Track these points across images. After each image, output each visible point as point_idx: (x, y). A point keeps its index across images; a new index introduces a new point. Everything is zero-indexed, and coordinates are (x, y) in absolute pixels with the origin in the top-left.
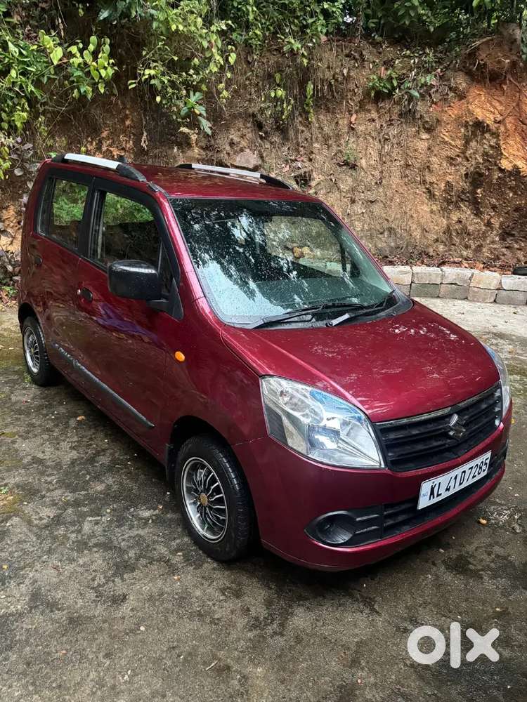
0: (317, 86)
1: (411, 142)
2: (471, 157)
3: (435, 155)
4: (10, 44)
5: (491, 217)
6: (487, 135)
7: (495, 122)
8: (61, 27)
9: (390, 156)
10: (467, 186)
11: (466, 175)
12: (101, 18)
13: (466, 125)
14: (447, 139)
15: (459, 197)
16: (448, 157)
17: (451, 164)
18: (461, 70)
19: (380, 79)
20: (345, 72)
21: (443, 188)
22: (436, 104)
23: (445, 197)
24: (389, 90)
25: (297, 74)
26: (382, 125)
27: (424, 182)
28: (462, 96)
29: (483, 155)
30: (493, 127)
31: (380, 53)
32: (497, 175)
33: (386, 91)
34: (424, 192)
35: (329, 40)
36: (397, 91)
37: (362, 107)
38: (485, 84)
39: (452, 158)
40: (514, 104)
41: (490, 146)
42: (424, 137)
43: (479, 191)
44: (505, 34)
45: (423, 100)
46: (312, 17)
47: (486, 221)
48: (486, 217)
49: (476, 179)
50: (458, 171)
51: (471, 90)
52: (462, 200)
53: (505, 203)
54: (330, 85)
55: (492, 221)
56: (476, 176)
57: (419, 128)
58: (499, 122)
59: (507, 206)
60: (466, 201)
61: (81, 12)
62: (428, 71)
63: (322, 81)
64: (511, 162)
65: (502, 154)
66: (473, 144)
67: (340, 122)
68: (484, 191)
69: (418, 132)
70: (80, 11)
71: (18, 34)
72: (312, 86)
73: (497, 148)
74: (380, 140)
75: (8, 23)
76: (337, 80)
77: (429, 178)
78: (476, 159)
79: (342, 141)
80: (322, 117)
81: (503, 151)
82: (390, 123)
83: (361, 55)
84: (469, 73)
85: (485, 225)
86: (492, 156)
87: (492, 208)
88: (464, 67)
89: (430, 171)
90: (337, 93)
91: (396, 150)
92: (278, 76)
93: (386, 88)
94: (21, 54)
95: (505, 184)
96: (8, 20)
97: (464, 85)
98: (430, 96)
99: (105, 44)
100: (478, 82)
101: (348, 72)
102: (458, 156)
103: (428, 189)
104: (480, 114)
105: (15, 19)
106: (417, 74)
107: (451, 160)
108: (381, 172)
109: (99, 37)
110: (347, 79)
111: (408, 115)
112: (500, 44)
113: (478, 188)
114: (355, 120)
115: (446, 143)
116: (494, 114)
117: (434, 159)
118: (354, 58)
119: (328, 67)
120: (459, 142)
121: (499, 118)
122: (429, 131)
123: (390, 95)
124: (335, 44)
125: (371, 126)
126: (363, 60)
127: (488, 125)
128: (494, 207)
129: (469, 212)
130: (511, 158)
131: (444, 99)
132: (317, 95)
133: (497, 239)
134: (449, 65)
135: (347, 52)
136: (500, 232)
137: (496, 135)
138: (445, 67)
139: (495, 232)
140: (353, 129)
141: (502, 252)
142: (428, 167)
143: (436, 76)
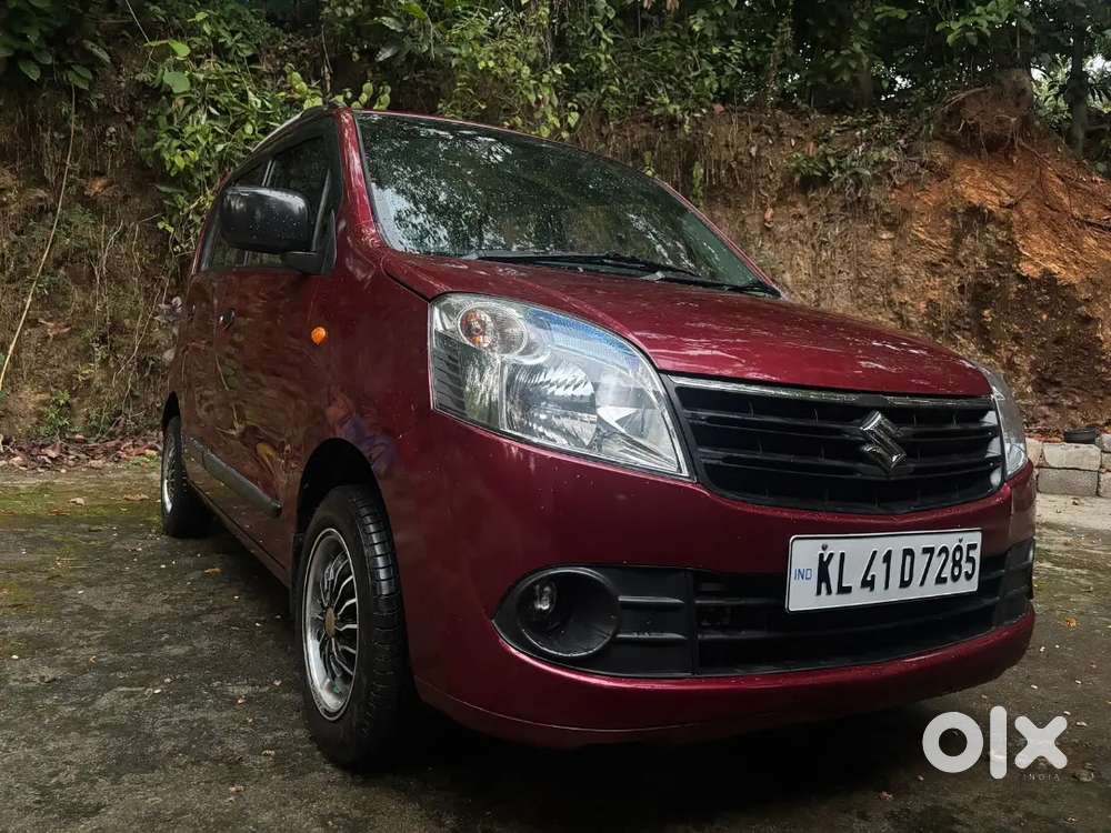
0: (710, 171)
1: (863, 244)
2: (966, 261)
3: (905, 261)
4: (250, 93)
5: (1014, 354)
6: (991, 227)
7: (1002, 205)
8: (328, 78)
9: (831, 267)
10: (964, 305)
11: (961, 288)
12: (381, 59)
13: (953, 214)
14: (923, 237)
15: (952, 323)
16: (927, 263)
17: (934, 273)
18: (938, 139)
19: (808, 159)
20: (753, 151)
21: (923, 311)
22: (900, 188)
23: (928, 325)
24: (823, 172)
25: (679, 154)
26: (815, 224)
27: (891, 303)
28: (942, 175)
29: (987, 257)
30: (1001, 214)
31: (807, 125)
32: (1015, 286)
33: (819, 174)
34: (891, 320)
35: (727, 110)
36: (837, 174)
37: (781, 199)
38: (979, 155)
39: (934, 265)
40: (1034, 182)
41: (998, 241)
42: (884, 236)
43: (986, 312)
44: (1005, 82)
45: (878, 184)
46: (695, 69)
47: (1005, 361)
48: (1004, 354)
49: (980, 294)
50: (945, 283)
51: (958, 164)
52: (958, 328)
53: (1035, 330)
54: (730, 170)
55: (1016, 360)
56: (979, 290)
57: (875, 223)
58: (1010, 206)
59: (1041, 335)
60: (965, 329)
61: (356, 56)
62: (883, 144)
63: (718, 164)
64: (1037, 265)
65: (1020, 254)
66: (969, 240)
67: (748, 221)
68: (995, 312)
69: (874, 229)
70: (355, 54)
71: (265, 85)
72: (702, 171)
73: (1010, 244)
74: (813, 245)
75: (254, 71)
76: (741, 163)
77: (897, 296)
78: (975, 262)
79: (752, 248)
80: (718, 213)
81: (1020, 249)
82: (829, 219)
83: (777, 128)
84: (952, 142)
85: (1003, 368)
86: (1002, 257)
87: (1013, 339)
88: (942, 134)
89: (900, 287)
90: (742, 179)
91: (839, 257)
92: (647, 155)
93: (818, 170)
94: (263, 105)
95: (1032, 299)
96: (253, 66)
97: (945, 159)
98: (890, 177)
99: (383, 93)
100: (968, 152)
101: (758, 152)
102: (944, 261)
103: (896, 313)
104: (974, 197)
105: (264, 67)
106: (868, 148)
107: (933, 268)
108: (818, 292)
109: (377, 84)
110: (757, 159)
111: (858, 207)
112: (998, 98)
113: (985, 308)
114: (772, 217)
115: (921, 242)
116: (999, 195)
117: (903, 268)
118: (767, 133)
119: (727, 146)
120: (943, 240)
121: (1008, 200)
122: (891, 227)
123: (825, 180)
124: (736, 115)
125: (798, 226)
126: (781, 135)
127: (990, 212)
128: (1017, 338)
129: (972, 347)
130: (1037, 260)
131: (914, 180)
132: (711, 182)
133: (1029, 389)
134: (917, 134)
135: (756, 124)
136: (1033, 378)
137: (1005, 224)
138: (912, 137)
139: (1023, 379)
140: (768, 229)
141: (1041, 411)
142: (895, 281)
143: (896, 149)
